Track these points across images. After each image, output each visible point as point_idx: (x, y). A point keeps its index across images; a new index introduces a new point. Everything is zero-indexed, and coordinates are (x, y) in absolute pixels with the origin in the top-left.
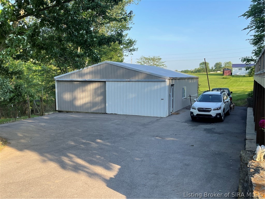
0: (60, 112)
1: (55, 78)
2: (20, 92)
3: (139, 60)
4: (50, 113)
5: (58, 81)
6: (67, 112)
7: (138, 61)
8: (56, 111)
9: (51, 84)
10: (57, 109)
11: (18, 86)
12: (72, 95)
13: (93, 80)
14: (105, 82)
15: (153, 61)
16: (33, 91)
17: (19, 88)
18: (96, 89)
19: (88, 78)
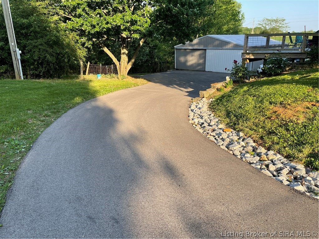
0: (177, 69)
1: (175, 47)
2: (153, 56)
3: (261, 22)
4: (171, 70)
5: (176, 49)
6: (181, 70)
7: (259, 23)
8: (175, 69)
9: (173, 50)
10: (175, 68)
11: (151, 51)
12: (185, 59)
13: (198, 48)
14: (206, 49)
15: (276, 22)
16: (161, 54)
17: (153, 52)
18: (200, 55)
19: (196, 47)
